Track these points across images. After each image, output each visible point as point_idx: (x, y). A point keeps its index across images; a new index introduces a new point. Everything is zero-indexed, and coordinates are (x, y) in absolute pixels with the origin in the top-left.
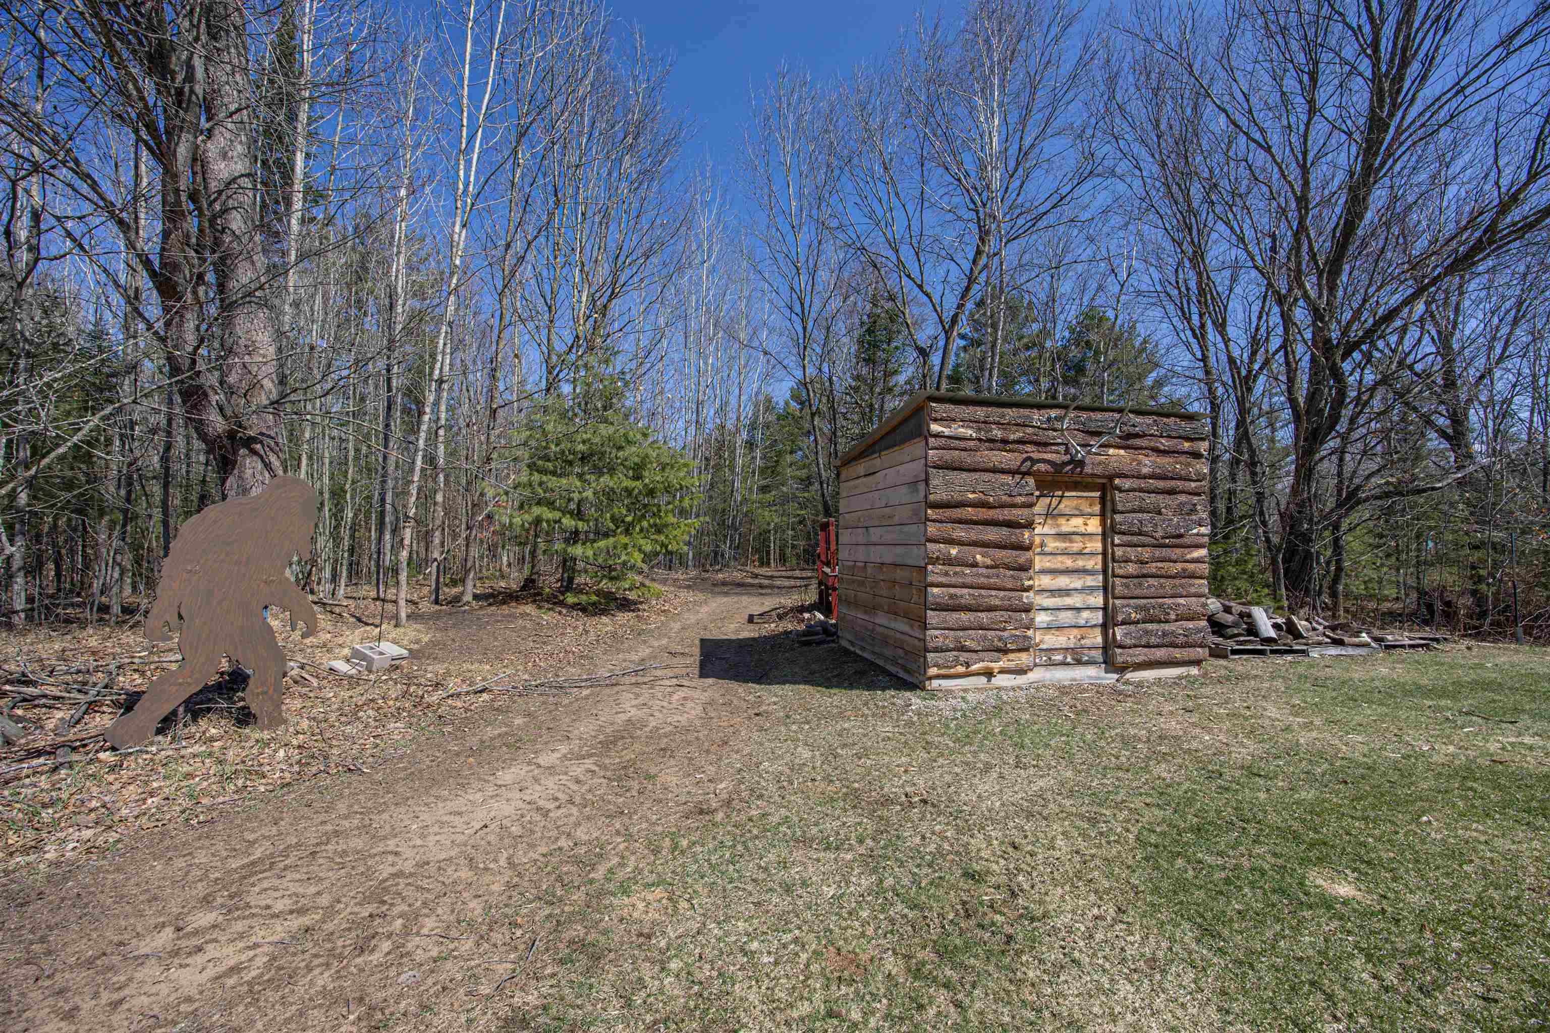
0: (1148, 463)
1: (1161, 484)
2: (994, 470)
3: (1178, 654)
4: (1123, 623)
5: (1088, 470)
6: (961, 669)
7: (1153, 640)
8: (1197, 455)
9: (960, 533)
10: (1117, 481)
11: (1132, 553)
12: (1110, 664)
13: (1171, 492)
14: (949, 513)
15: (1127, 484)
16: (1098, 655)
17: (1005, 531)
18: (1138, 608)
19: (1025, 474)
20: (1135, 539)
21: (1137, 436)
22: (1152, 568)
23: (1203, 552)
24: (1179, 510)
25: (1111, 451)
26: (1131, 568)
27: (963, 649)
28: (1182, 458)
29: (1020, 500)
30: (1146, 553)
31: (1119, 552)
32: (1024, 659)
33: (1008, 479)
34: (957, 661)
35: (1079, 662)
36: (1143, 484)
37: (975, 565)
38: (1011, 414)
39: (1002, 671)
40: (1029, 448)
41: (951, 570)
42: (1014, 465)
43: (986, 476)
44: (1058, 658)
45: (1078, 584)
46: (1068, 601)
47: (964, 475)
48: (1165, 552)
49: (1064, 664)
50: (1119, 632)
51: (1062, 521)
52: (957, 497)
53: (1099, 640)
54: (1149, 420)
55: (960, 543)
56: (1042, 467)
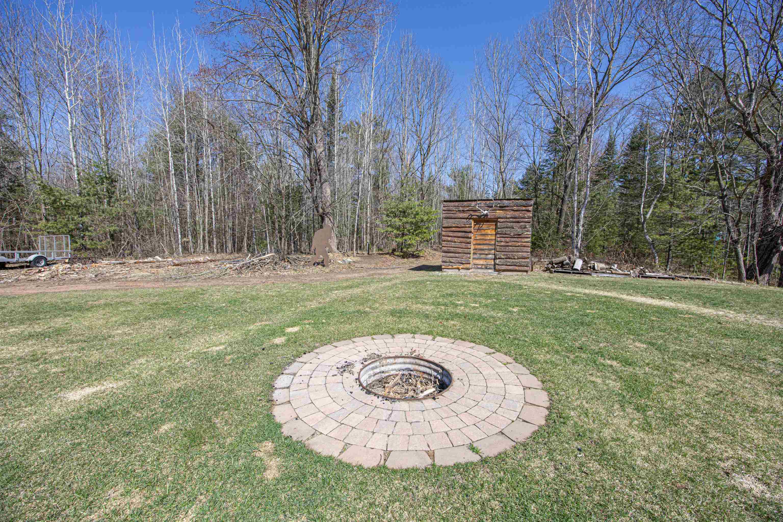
0: (510, 214)
1: (514, 220)
2: (461, 218)
3: (517, 268)
4: (499, 258)
5: (489, 217)
6: (450, 267)
7: (508, 264)
8: (528, 211)
9: (451, 234)
10: (499, 220)
11: (503, 239)
12: (495, 270)
13: (518, 222)
14: (448, 229)
15: (502, 220)
16: (492, 267)
17: (463, 233)
18: (505, 255)
19: (470, 219)
20: (504, 236)
21: (505, 207)
22: (510, 244)
23: (529, 239)
24: (521, 227)
25: (498, 211)
26: (503, 244)
27: (451, 262)
28: (523, 212)
29: (467, 226)
30: (508, 240)
31: (499, 239)
32: (468, 266)
33: (465, 220)
34: (449, 265)
35: (486, 268)
36: (508, 220)
37: (455, 242)
38: (465, 203)
39: (462, 269)
40: (471, 212)
41: (448, 243)
42: (466, 217)
43: (458, 220)
44: (480, 266)
45: (487, 248)
46: (483, 252)
47: (453, 220)
48: (515, 239)
49: (481, 268)
50: (497, 261)
51: (482, 231)
52: (450, 225)
53: (493, 263)
54: (511, 202)
55: (451, 237)
56: (475, 217)
